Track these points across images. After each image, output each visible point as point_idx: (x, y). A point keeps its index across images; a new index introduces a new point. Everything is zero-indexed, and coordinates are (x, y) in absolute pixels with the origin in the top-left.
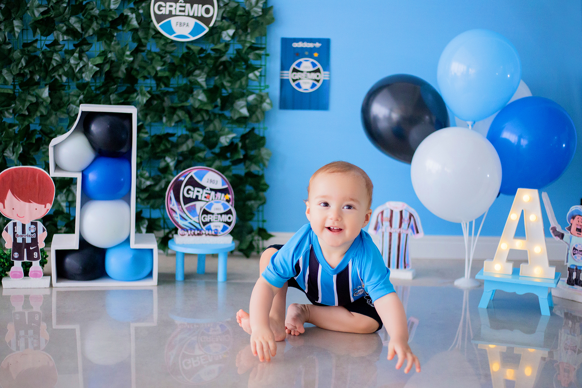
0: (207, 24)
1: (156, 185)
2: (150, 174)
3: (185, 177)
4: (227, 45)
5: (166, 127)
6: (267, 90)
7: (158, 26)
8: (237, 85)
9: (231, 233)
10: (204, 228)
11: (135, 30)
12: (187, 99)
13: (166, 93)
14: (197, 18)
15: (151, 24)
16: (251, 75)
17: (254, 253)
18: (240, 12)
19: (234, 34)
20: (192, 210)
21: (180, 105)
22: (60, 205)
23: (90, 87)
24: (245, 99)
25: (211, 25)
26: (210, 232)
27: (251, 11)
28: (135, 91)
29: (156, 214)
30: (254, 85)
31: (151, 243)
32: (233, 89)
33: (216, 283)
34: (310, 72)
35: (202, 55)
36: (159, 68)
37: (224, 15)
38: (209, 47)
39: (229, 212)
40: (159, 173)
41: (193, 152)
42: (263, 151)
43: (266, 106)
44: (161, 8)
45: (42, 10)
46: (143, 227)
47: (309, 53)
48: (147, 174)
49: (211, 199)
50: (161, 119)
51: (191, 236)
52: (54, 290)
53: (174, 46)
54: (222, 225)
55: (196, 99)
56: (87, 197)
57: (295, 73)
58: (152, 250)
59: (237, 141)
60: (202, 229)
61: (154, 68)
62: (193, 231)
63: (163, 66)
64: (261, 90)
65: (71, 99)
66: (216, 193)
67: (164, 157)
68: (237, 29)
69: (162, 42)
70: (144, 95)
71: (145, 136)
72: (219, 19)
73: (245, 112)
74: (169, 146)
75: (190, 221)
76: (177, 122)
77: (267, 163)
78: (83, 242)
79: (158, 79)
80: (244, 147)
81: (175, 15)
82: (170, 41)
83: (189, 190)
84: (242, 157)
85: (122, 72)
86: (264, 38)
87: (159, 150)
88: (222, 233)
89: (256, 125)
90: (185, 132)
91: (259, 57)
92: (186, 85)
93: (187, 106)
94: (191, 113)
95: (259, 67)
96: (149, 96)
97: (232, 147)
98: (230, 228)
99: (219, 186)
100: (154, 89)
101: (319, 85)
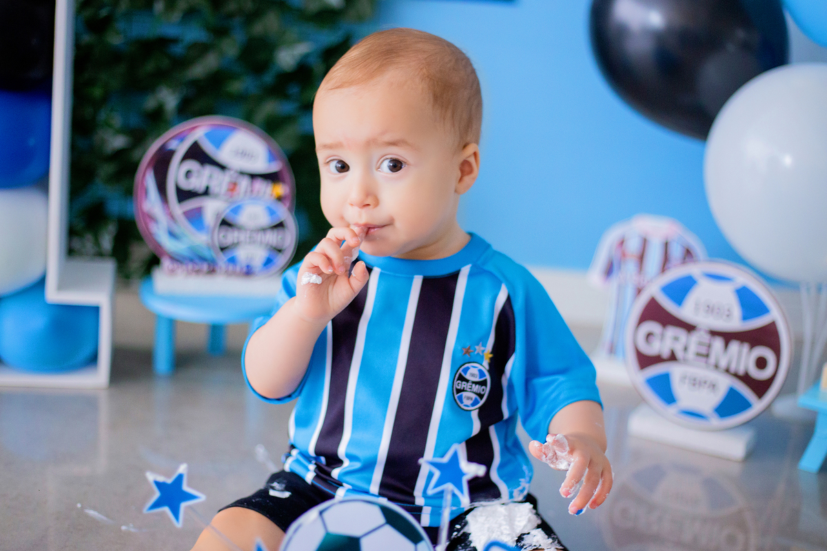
2: (126, 121)
3: (182, 142)
5: (160, 22)
20: (195, 216)
26: (236, 268)
40: (143, 122)
41: (216, 80)
48: (117, 121)
49: (239, 194)
50: (150, 5)
58: (96, 310)
60: (219, 260)
62: (195, 265)
66: (252, 181)
67: (155, 89)
71: (115, 40)
74: (165, 63)
75: (189, 242)
76: (185, 14)
83: (190, 171)
87: (143, 72)
88: (263, 271)
90: (202, 36)
98: (282, 260)
99: (262, 166)
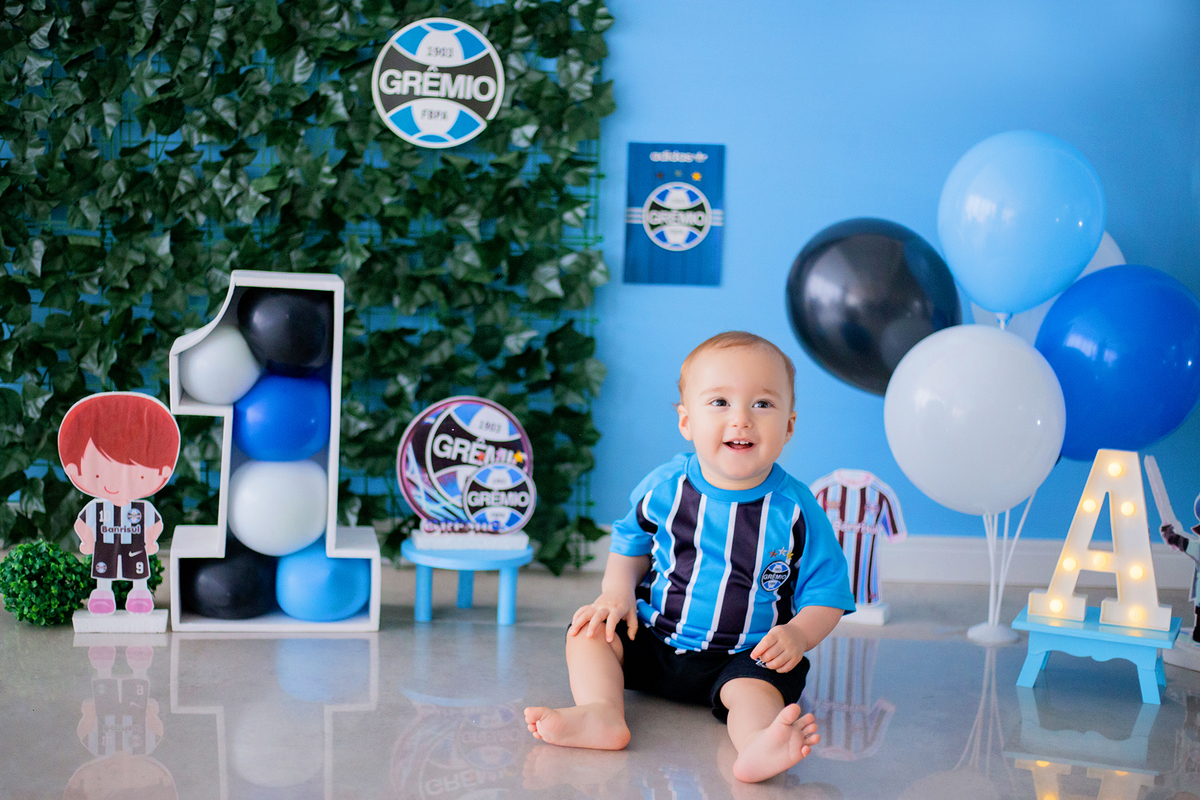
0: (483, 114)
1: (378, 428)
2: (367, 407)
3: (437, 417)
4: (522, 156)
5: (399, 315)
6: (599, 246)
7: (386, 118)
8: (541, 234)
9: (527, 529)
10: (472, 518)
11: (341, 125)
12: (441, 261)
13: (400, 250)
14: (463, 102)
15: (374, 112)
16: (568, 216)
17: (570, 567)
18: (547, 92)
19: (536, 135)
20: (449, 482)
21: (427, 273)
22: (188, 467)
23: (252, 235)
24: (554, 262)
25: (491, 115)
26: (484, 527)
27: (570, 89)
28: (339, 244)
29: (377, 487)
30: (573, 235)
31: (366, 546)
32: (532, 243)
33: (494, 627)
34: (685, 211)
35: (473, 175)
36: (387, 200)
37: (518, 97)
38: (486, 159)
39: (522, 488)
40: (384, 407)
41: (451, 366)
42: (591, 366)
43: (596, 276)
44: (393, 83)
45: (159, 83)
46: (352, 513)
47: (684, 172)
48: (361, 409)
49: (486, 460)
50: (389, 299)
51: (446, 535)
52: (176, 638)
53: (418, 156)
54: (508, 512)
55: (457, 262)
56: (243, 454)
57: (654, 213)
58: (368, 562)
59: (539, 345)
60: (469, 520)
61: (377, 200)
62: (450, 525)
63: (395, 195)
64: (587, 245)
65: (213, 260)
66: (497, 449)
67: (395, 376)
68: (541, 125)
69: (395, 149)
70: (356, 252)
71: (358, 333)
72: (507, 104)
73: (555, 288)
74: (404, 353)
75: (445, 504)
76: (421, 307)
77: (597, 389)
78: (233, 544)
79: (386, 222)
80: (553, 357)
81: (421, 97)
82: (409, 147)
83: (444, 443)
84: (547, 377)
85: (315, 206)
86: (594, 142)
87: (384, 362)
88: (508, 529)
89: (577, 315)
90: (436, 326)
91: (584, 180)
92: (439, 234)
93: (441, 276)
94: (449, 288)
95: (584, 199)
96: (367, 255)
97: (529, 357)
98: (524, 519)
99: (504, 436)
100: (378, 240)
101: (701, 236)
